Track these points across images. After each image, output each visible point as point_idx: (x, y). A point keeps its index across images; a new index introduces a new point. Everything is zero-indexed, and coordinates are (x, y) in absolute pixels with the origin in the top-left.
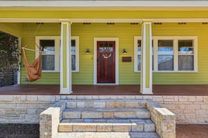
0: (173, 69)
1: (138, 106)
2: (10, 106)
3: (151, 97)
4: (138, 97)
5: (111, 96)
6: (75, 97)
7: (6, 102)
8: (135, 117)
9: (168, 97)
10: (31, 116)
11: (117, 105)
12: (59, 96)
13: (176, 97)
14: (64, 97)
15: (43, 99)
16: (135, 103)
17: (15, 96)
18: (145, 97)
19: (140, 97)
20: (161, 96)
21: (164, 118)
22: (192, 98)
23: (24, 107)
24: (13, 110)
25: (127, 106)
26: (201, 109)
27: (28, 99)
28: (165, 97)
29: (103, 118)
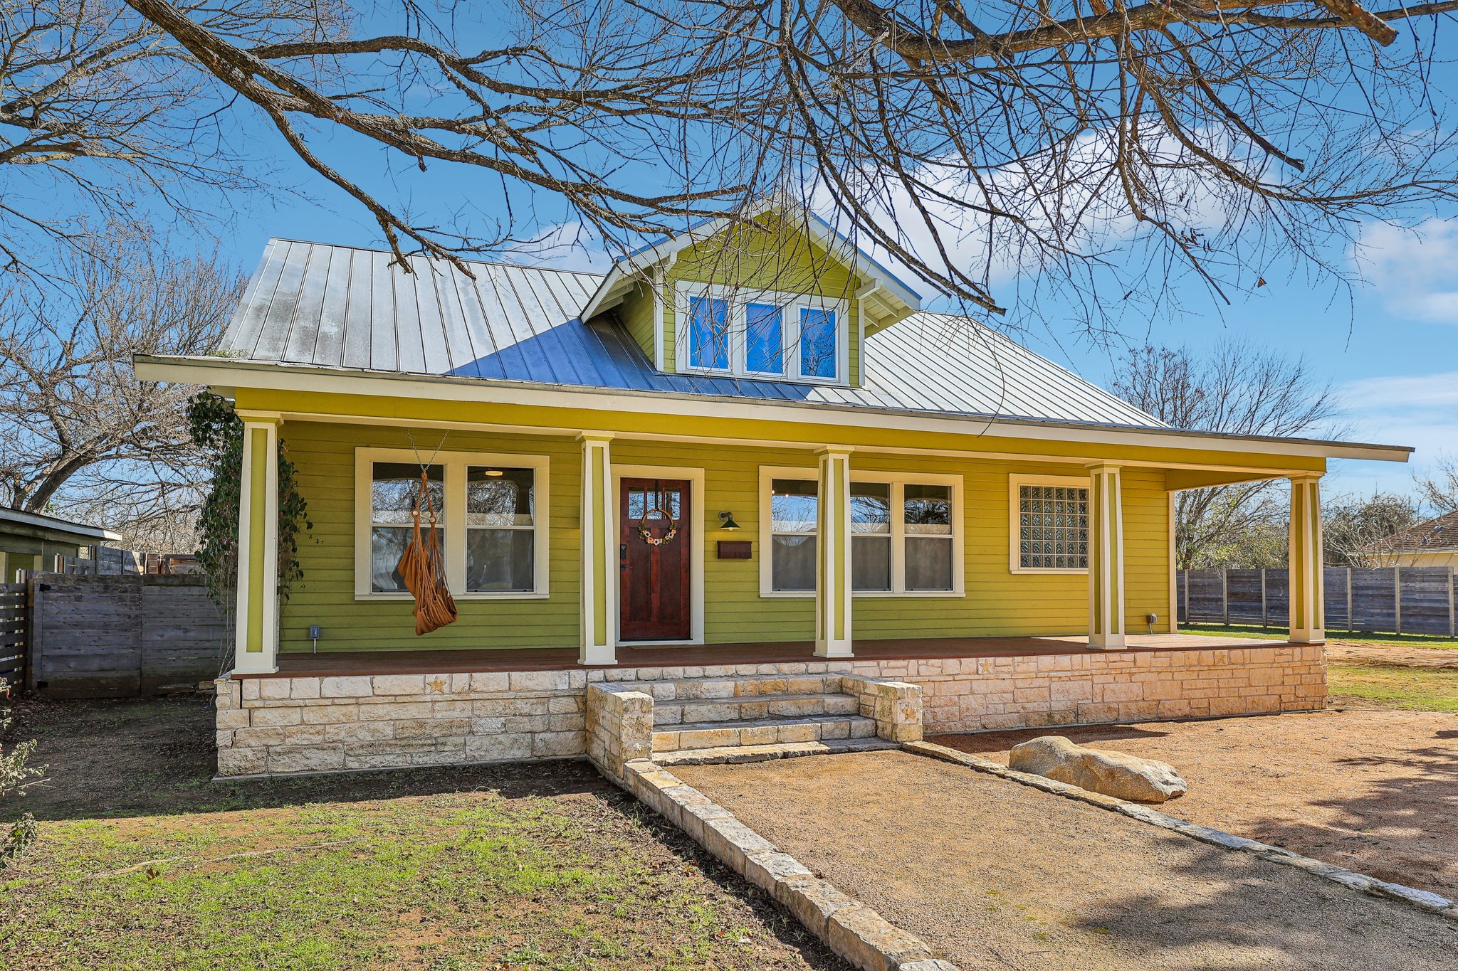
0: (889, 587)
1: (820, 687)
2: (413, 711)
3: (847, 666)
4: (814, 667)
5: (740, 667)
6: (630, 673)
7: (395, 699)
8: (820, 711)
9: (893, 663)
10: (486, 741)
11: (768, 688)
12: (582, 673)
13: (913, 662)
14: (597, 675)
15: (531, 684)
16: (814, 682)
17: (431, 678)
18: (833, 666)
19: (820, 667)
20: (874, 663)
21: (899, 694)
22: (951, 665)
23: (459, 712)
24: (422, 724)
25: (795, 688)
26: (972, 693)
27: (474, 686)
28: (883, 663)
29: (742, 720)
